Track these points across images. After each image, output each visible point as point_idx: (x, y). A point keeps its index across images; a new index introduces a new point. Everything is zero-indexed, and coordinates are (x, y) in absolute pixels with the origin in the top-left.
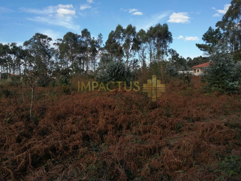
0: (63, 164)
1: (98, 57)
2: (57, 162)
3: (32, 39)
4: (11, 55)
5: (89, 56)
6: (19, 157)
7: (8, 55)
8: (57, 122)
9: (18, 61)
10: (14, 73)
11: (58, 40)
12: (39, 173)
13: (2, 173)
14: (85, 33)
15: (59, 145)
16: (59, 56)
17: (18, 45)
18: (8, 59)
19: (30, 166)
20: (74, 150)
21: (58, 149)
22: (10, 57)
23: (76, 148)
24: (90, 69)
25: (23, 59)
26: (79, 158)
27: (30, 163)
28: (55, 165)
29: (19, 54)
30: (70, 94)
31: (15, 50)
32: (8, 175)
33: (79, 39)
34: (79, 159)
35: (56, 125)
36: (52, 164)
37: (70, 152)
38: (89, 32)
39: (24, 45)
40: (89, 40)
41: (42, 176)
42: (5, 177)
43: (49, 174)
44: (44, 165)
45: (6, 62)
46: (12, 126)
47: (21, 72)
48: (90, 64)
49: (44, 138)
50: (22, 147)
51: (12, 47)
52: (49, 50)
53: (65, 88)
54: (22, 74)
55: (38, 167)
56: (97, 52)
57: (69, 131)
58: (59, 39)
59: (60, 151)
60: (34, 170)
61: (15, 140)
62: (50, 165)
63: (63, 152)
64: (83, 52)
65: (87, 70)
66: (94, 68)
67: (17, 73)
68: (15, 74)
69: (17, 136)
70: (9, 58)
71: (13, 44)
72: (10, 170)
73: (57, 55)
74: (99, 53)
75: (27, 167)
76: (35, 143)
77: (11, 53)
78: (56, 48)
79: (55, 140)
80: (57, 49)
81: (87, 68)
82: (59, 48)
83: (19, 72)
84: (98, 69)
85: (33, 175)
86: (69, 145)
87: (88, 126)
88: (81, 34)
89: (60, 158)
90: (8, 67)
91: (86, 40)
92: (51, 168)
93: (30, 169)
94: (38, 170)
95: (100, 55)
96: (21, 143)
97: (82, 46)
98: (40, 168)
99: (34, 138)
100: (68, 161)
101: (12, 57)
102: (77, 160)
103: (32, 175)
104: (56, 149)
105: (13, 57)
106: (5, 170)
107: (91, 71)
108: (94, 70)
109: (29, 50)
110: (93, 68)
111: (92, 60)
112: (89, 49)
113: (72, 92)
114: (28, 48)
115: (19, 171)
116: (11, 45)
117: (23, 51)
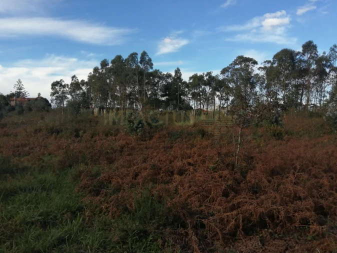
0: (285, 241)
1: (328, 82)
2: (276, 235)
3: (231, 64)
4: (206, 87)
5: (312, 81)
6: (227, 215)
7: (203, 87)
8: (270, 178)
9: (213, 94)
10: (207, 109)
11: (265, 62)
12: (253, 245)
13: (209, 230)
14: (309, 47)
15: (279, 212)
16: (264, 85)
17: (213, 75)
18: (202, 92)
19: (241, 231)
20: (301, 224)
21: (278, 217)
22: (205, 89)
23: (305, 222)
24: (313, 101)
25: (218, 91)
26: (309, 238)
27: (241, 228)
28: (274, 240)
29: (214, 84)
30: (282, 139)
31: (211, 80)
32: (215, 235)
33: (298, 57)
34: (310, 241)
35: (269, 181)
36: (269, 236)
37: (297, 226)
38: (316, 45)
39: (221, 74)
40: (313, 57)
41: (257, 249)
42: (213, 237)
43: (266, 249)
44: (258, 235)
45: (200, 96)
46: (216, 175)
47: (216, 108)
48: (314, 95)
49: (257, 198)
50: (231, 204)
51: (207, 77)
52: (252, 77)
53: (276, 131)
54: (217, 109)
55: (251, 235)
56: (327, 76)
57: (292, 195)
58: (267, 61)
59: (281, 221)
60: (246, 238)
61: (221, 193)
62: (266, 237)
63: (285, 223)
64: (303, 76)
65: (307, 104)
66: (321, 100)
67: (211, 109)
68: (209, 110)
69: (223, 187)
70: (204, 91)
71: (209, 74)
72: (218, 230)
73: (263, 83)
74: (331, 77)
75: (237, 232)
76: (246, 202)
77: (205, 85)
78: (262, 73)
79: (273, 203)
80: (263, 76)
81: (308, 100)
82: (267, 74)
83: (213, 107)
84: (329, 102)
85: (245, 244)
86: (294, 216)
87: (321, 191)
88: (300, 50)
89: (281, 231)
90: (202, 101)
91: (309, 58)
92: (268, 241)
93: (241, 235)
94: (251, 239)
95: (332, 79)
96: (229, 199)
97: (301, 68)
98: (253, 238)
99: (243, 195)
100: (293, 238)
101: (206, 89)
102: (306, 240)
103: (243, 243)
104: (276, 217)
105: (208, 89)
106: (213, 228)
107: (314, 105)
108: (320, 103)
109: (227, 80)
110: (318, 100)
111: (316, 88)
112: (313, 72)
113: (285, 136)
114: (225, 77)
115: (227, 234)
116: (206, 76)
117: (219, 81)
